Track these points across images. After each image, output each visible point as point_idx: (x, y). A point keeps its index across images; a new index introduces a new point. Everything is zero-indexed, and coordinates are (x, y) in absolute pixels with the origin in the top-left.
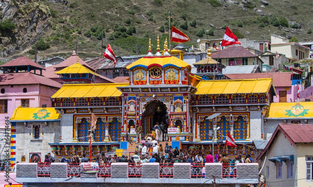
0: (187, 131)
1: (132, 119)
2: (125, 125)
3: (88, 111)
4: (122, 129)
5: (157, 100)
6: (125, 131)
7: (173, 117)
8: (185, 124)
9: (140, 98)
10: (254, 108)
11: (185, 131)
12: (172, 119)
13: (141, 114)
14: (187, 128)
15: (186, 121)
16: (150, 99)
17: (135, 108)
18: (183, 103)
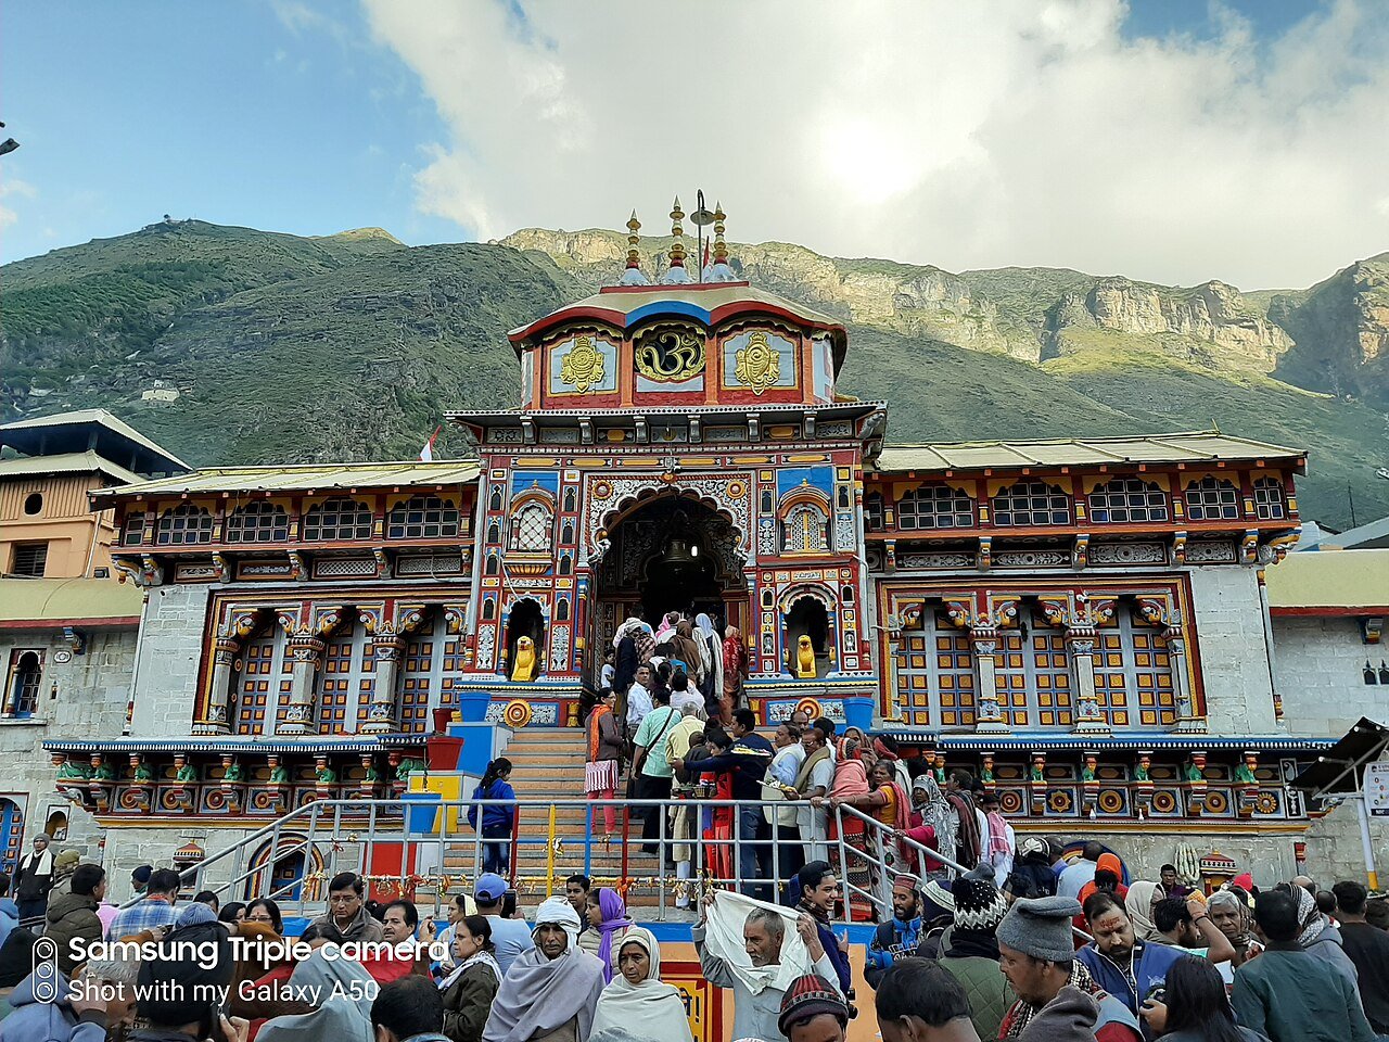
0: (864, 666)
1: (527, 595)
2: (487, 631)
3: (289, 573)
4: (468, 653)
5: (677, 490)
6: (484, 666)
7: (774, 585)
8: (849, 624)
9: (582, 477)
10: (1208, 552)
11: (852, 662)
12: (768, 596)
13: (583, 564)
14: (863, 648)
15: (857, 606)
16: (637, 483)
17: (550, 532)
18: (836, 501)
